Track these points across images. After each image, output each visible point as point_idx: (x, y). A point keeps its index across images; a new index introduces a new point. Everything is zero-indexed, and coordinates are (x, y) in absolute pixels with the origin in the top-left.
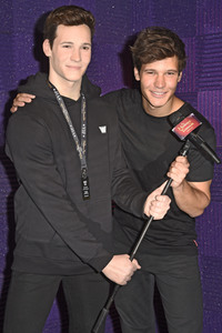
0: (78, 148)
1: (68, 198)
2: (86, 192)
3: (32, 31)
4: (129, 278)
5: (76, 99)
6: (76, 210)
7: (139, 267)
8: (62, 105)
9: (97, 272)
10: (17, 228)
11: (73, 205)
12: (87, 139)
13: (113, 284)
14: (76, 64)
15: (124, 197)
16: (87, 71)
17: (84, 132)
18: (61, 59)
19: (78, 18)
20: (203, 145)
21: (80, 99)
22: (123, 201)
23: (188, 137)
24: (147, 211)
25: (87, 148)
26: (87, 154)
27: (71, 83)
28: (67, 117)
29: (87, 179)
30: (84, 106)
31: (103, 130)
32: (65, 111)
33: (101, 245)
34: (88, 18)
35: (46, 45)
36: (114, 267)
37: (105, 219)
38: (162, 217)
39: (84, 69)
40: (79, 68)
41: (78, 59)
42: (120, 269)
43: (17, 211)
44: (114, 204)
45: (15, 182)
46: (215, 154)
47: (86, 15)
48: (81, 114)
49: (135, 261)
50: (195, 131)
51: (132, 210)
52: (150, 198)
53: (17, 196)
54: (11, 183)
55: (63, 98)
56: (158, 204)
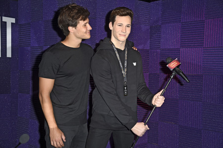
0: (123, 72)
1: (117, 95)
2: (126, 93)
3: (105, 18)
4: (143, 134)
5: (123, 49)
6: (120, 100)
7: (149, 129)
8: (116, 52)
9: (129, 130)
10: (93, 107)
11: (119, 98)
12: (127, 67)
13: (136, 136)
14: (124, 34)
15: (143, 96)
16: (129, 37)
17: (126, 65)
18: (117, 31)
19: (126, 13)
20: (181, 73)
21: (125, 50)
22: (142, 97)
23: (174, 69)
24: (153, 102)
25: (127, 72)
26: (127, 74)
27: (121, 42)
28: (118, 58)
29: (126, 86)
30: (126, 53)
31: (135, 64)
32: (117, 55)
33: (131, 117)
34: (130, 13)
35: (110, 25)
36: (137, 128)
37: (134, 105)
38: (160, 106)
39: (127, 36)
40: (125, 36)
41: (125, 32)
42: (140, 129)
43: (93, 99)
44: (138, 98)
45: (93, 86)
46: (187, 78)
47: (129, 12)
48: (124, 57)
49: (147, 126)
50: (178, 67)
51: (147, 102)
52: (155, 97)
53: (94, 92)
54: (91, 86)
55: (117, 49)
56: (159, 100)
